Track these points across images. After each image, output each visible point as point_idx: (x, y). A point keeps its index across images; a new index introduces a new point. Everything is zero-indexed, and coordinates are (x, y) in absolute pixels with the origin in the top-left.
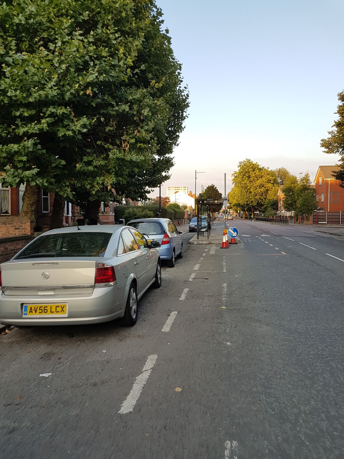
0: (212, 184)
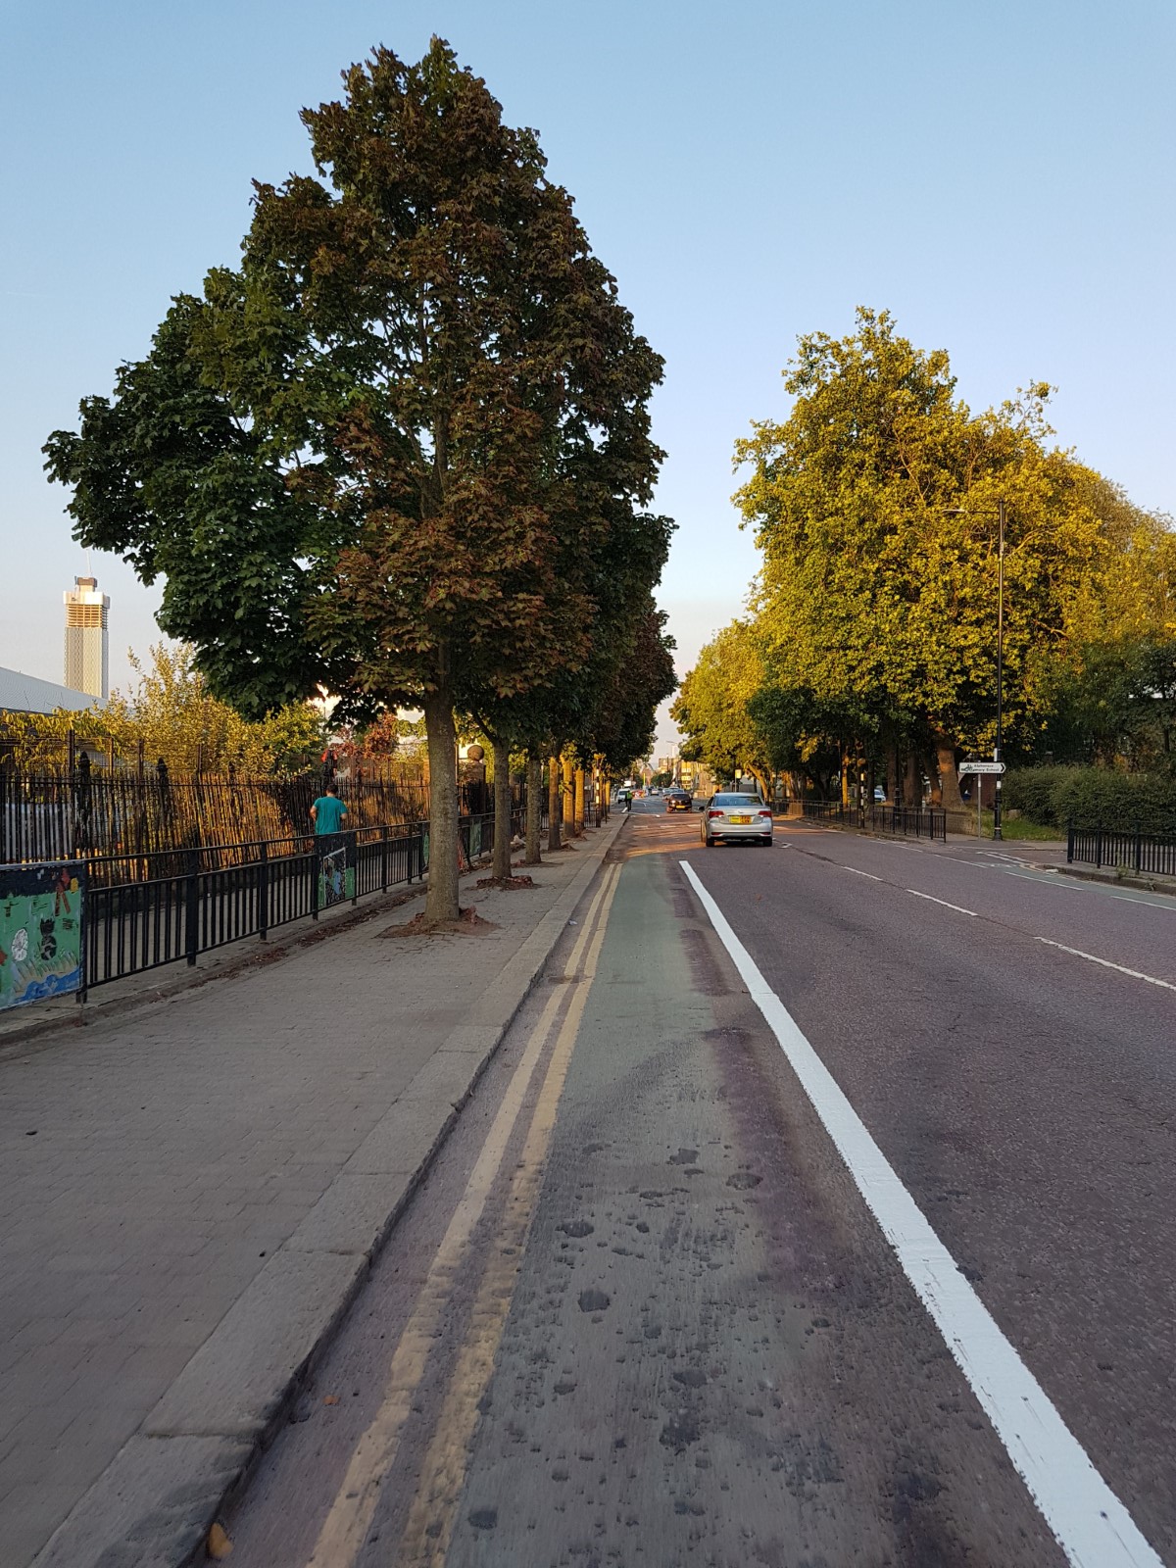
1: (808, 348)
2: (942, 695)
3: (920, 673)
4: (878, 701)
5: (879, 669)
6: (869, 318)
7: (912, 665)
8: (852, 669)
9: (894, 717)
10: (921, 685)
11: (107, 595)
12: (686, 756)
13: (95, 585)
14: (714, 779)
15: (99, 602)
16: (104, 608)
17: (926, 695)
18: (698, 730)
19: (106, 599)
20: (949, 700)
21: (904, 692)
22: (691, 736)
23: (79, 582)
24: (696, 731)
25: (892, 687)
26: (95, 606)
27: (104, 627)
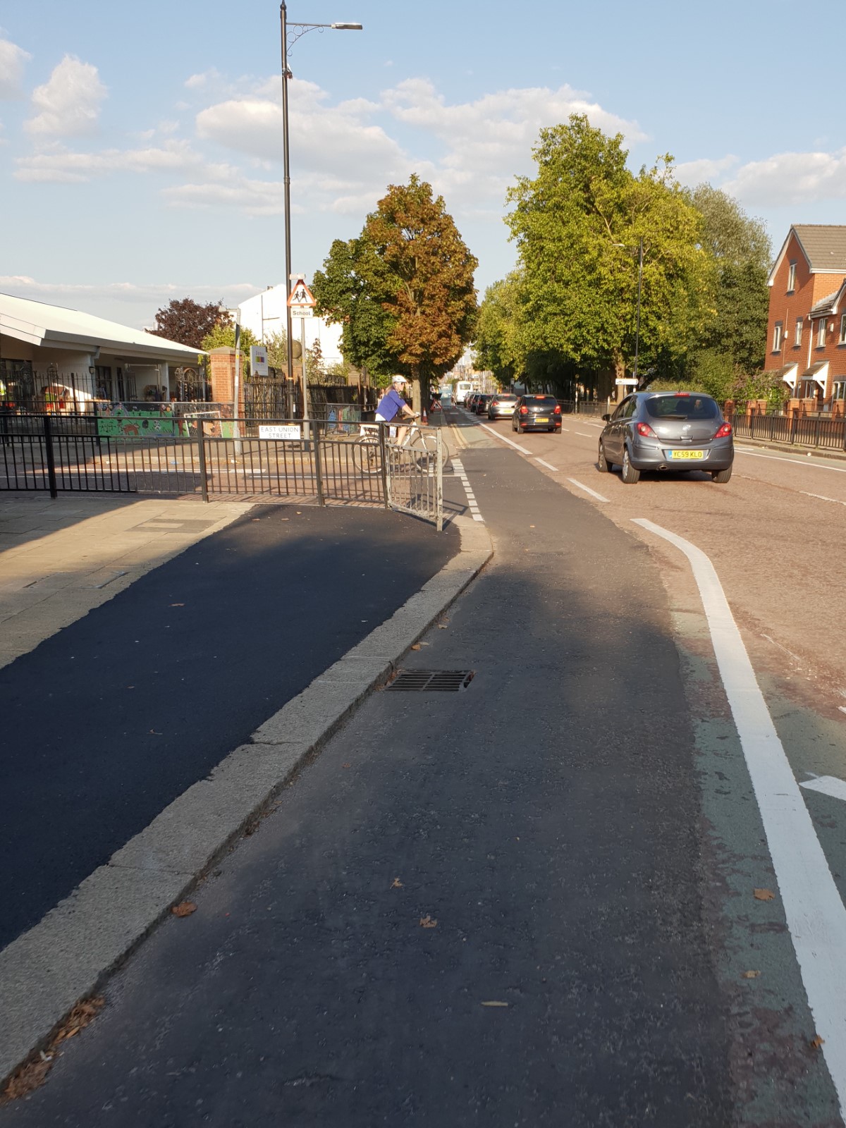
0: (414, 178)
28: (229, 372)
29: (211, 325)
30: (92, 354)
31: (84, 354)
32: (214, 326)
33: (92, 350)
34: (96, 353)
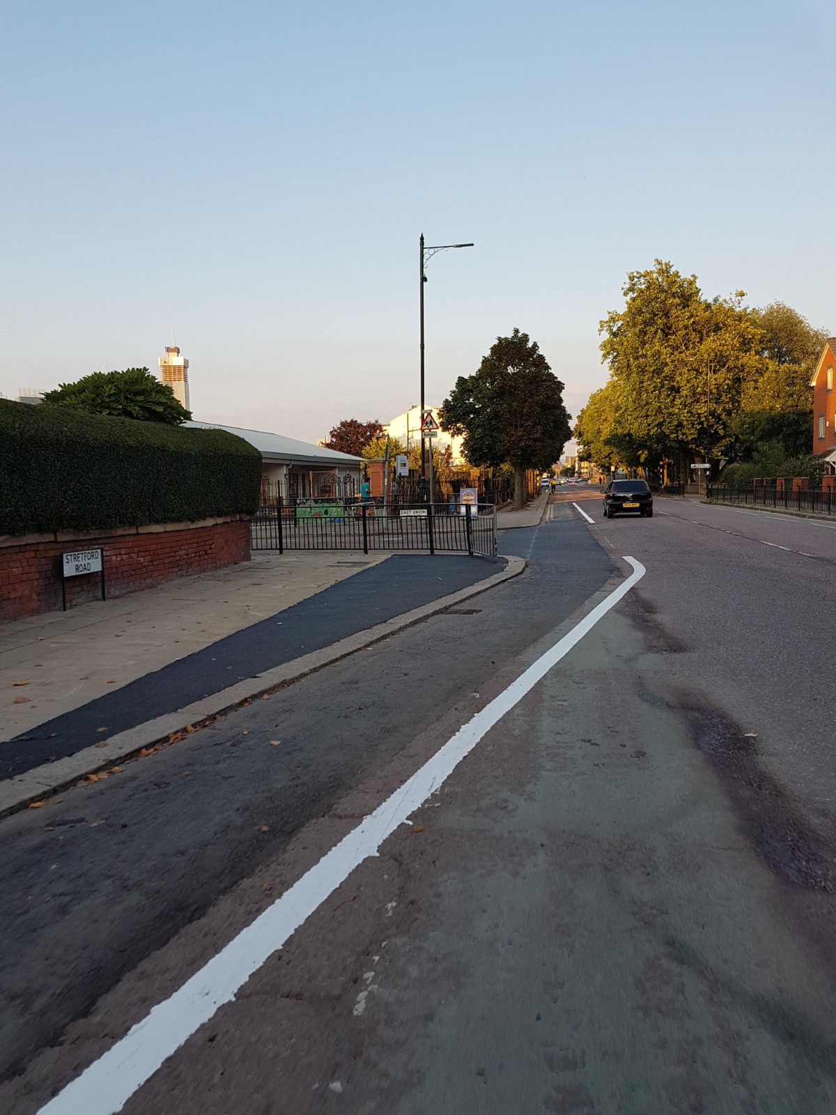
1: (632, 278)
2: (690, 434)
3: (680, 425)
4: (662, 438)
5: (660, 425)
6: (660, 264)
7: (675, 423)
8: (649, 425)
9: (668, 445)
10: (681, 430)
11: (186, 358)
12: (581, 459)
13: (178, 352)
14: (600, 471)
15: (182, 363)
16: (185, 367)
17: (683, 434)
18: (588, 443)
19: (186, 362)
20: (694, 436)
21: (673, 433)
22: (585, 446)
23: (168, 350)
24: (586, 444)
25: (667, 432)
26: (179, 367)
27: (186, 381)
28: (381, 474)
29: (370, 438)
30: (288, 465)
31: (281, 465)
32: (371, 439)
33: (288, 462)
34: (289, 465)
